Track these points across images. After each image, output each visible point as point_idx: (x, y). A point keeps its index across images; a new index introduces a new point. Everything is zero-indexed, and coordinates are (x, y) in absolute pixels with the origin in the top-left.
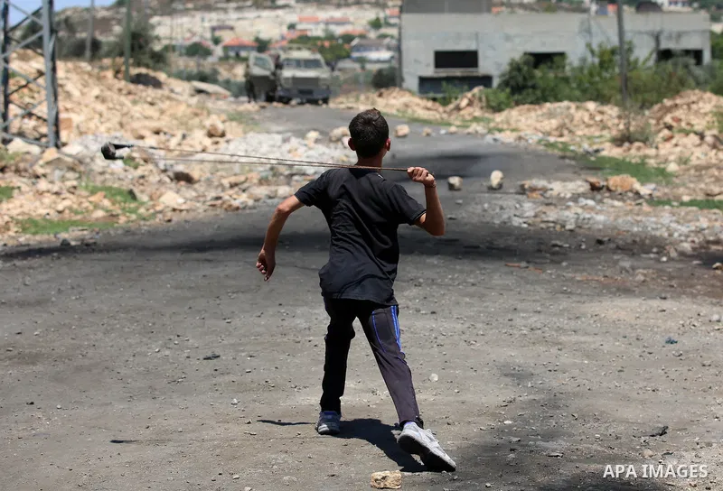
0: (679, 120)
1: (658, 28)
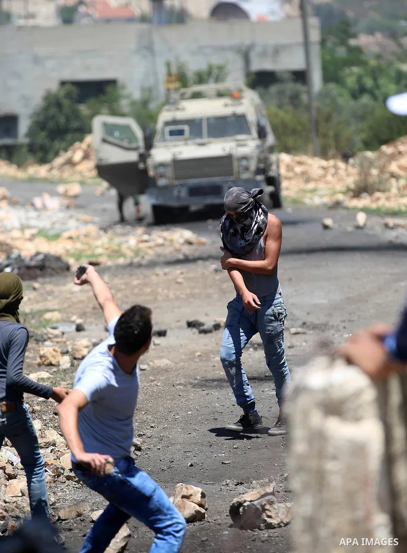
1: (247, 42)
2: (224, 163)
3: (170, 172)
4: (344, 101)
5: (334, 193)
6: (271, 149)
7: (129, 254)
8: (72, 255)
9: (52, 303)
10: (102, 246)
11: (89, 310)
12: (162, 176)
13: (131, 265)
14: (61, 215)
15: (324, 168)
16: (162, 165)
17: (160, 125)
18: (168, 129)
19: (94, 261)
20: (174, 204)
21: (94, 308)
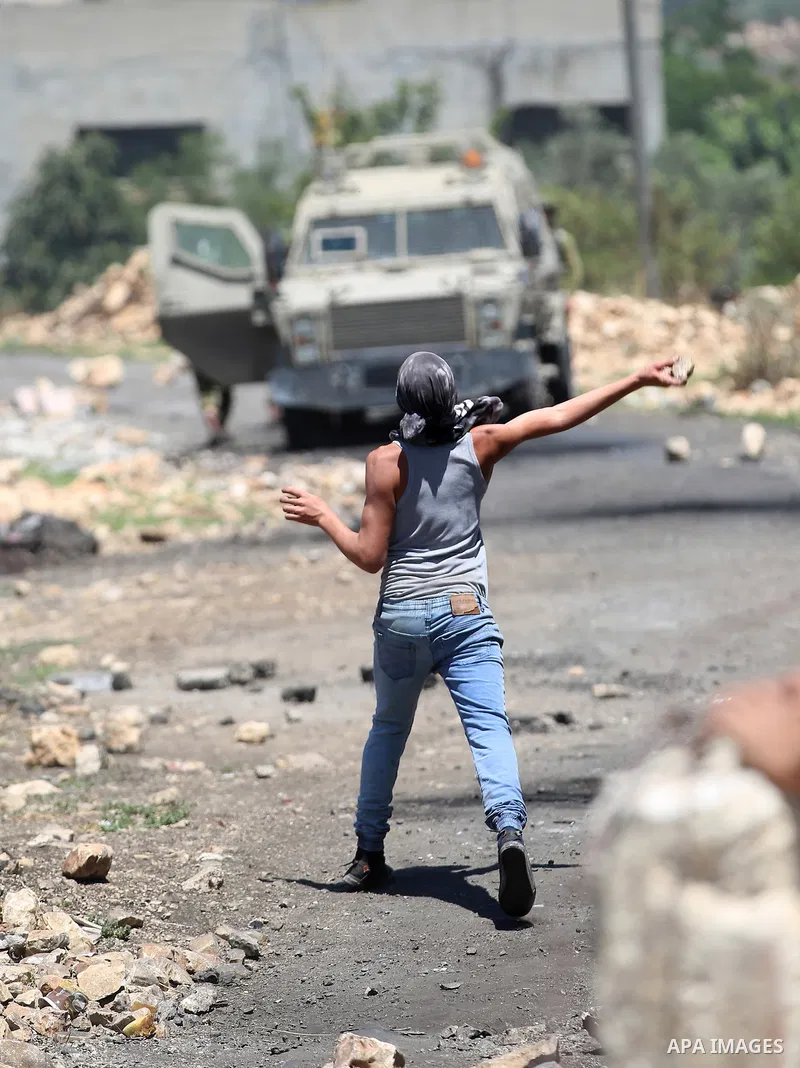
1: (498, 41)
2: (446, 310)
3: (323, 332)
5: (692, 381)
7: (232, 515)
8: (104, 519)
9: (56, 627)
10: (171, 498)
11: (141, 642)
12: (304, 341)
13: (235, 539)
14: (78, 428)
15: (670, 325)
16: (305, 316)
17: (300, 226)
18: (319, 235)
19: (151, 529)
20: (334, 404)
21: (153, 638)
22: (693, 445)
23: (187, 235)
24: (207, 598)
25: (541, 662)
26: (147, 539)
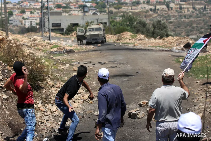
0: (125, 37)
1: (98, 18)
2: (98, 35)
3: (89, 36)
4: (112, 27)
5: (114, 40)
6: (105, 33)
7: (84, 49)
8: (75, 49)
9: (73, 58)
10: (79, 48)
11: (80, 59)
12: (88, 37)
13: (85, 51)
14: (71, 43)
15: (112, 36)
16: (88, 35)
17: (87, 29)
18: (89, 30)
19: (79, 50)
20: (90, 41)
21: (81, 59)
22: (117, 44)
23: (79, 29)
24: (84, 56)
25: (113, 62)
26: (78, 51)
